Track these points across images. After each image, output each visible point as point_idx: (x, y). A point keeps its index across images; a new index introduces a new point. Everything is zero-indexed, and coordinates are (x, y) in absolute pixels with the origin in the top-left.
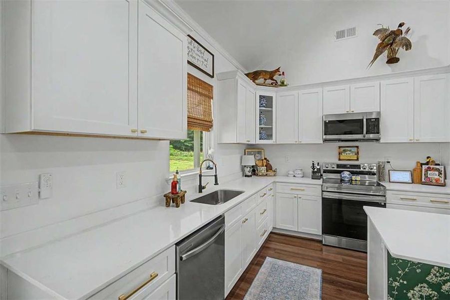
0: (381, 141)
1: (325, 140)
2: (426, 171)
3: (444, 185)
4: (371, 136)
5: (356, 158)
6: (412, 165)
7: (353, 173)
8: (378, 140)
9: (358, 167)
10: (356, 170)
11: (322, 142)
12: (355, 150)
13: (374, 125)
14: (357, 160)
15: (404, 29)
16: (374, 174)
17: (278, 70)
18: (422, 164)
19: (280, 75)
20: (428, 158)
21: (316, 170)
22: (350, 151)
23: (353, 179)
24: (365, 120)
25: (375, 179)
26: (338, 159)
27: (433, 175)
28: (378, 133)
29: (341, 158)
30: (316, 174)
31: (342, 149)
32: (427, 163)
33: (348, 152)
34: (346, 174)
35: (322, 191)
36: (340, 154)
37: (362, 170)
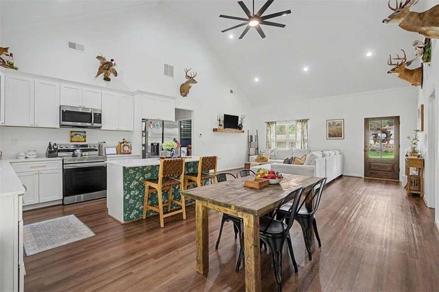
0: (102, 128)
1: (61, 126)
2: (123, 146)
3: (130, 153)
4: (95, 125)
5: (84, 140)
6: (117, 144)
7: (83, 151)
8: (99, 128)
9: (86, 146)
10: (85, 148)
11: (59, 127)
12: (83, 134)
13: (98, 118)
14: (85, 141)
15: (113, 62)
16: (96, 150)
17: (6, 49)
18: (121, 143)
19: (7, 55)
20: (124, 139)
21: (53, 150)
22: (80, 135)
23: (83, 154)
24: (93, 114)
25: (97, 153)
26: (70, 141)
27: (126, 148)
28: (101, 123)
29: (73, 140)
30: (52, 152)
31: (73, 133)
32: (123, 142)
33: (78, 136)
34: (78, 152)
35: (63, 164)
36: (72, 137)
37: (89, 148)
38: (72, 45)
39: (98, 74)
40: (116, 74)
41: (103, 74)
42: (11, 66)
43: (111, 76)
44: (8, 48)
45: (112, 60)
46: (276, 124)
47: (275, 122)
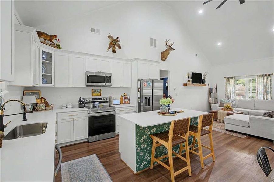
0: (112, 86)
1: (87, 86)
2: (124, 99)
3: (129, 104)
4: (107, 84)
6: (120, 97)
7: (100, 102)
8: (110, 86)
9: (101, 99)
10: (101, 101)
11: (85, 87)
12: (99, 91)
13: (109, 79)
14: (101, 95)
15: (118, 39)
16: (108, 102)
17: (55, 36)
18: (123, 96)
19: (56, 40)
20: (124, 93)
21: (82, 102)
22: (97, 91)
23: (100, 105)
24: (106, 77)
25: (108, 104)
26: (91, 96)
27: (126, 100)
28: (111, 83)
29: (93, 95)
30: (82, 104)
31: (94, 90)
32: (124, 96)
33: (96, 92)
34: (97, 103)
35: (88, 113)
36: (93, 93)
37: (103, 100)
38: (93, 30)
39: (109, 48)
40: (120, 47)
41: (112, 48)
42: (58, 47)
43: (117, 49)
44: (57, 35)
45: (118, 38)
46: (235, 78)
47: (235, 77)
